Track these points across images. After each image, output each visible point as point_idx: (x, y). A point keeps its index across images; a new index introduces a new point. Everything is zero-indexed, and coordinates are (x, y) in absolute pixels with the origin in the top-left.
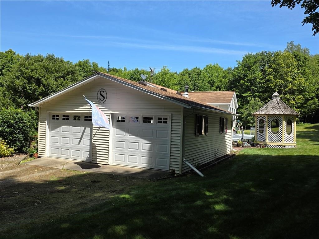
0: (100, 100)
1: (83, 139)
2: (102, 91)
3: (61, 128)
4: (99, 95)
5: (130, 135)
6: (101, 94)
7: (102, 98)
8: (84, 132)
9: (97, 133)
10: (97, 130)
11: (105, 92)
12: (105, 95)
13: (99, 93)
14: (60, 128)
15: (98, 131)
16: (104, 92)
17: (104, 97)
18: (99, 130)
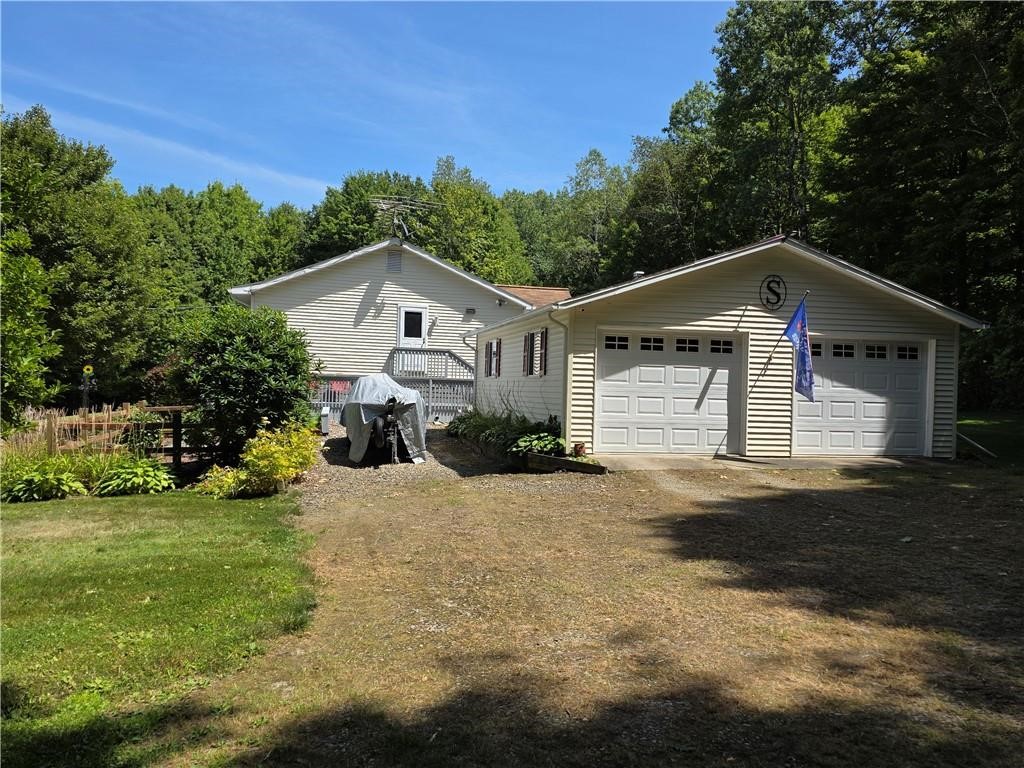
0: (768, 302)
1: (706, 400)
2: (773, 281)
3: (636, 371)
4: (765, 290)
5: (835, 384)
6: (770, 289)
7: (773, 299)
8: (709, 381)
9: (758, 384)
10: (759, 375)
11: (781, 284)
12: (781, 291)
13: (765, 284)
14: (632, 370)
15: (761, 378)
16: (778, 283)
17: (778, 295)
18: (763, 375)
